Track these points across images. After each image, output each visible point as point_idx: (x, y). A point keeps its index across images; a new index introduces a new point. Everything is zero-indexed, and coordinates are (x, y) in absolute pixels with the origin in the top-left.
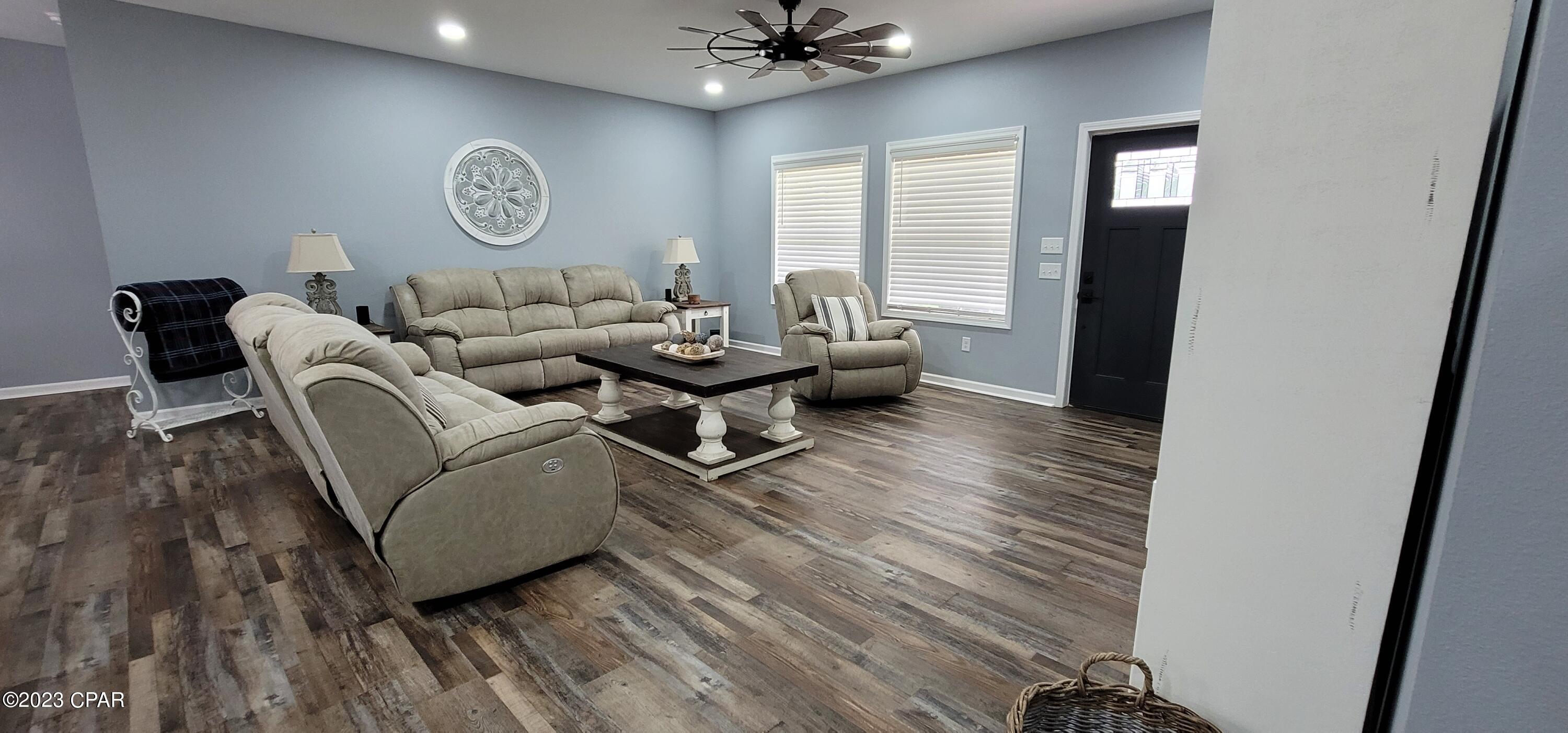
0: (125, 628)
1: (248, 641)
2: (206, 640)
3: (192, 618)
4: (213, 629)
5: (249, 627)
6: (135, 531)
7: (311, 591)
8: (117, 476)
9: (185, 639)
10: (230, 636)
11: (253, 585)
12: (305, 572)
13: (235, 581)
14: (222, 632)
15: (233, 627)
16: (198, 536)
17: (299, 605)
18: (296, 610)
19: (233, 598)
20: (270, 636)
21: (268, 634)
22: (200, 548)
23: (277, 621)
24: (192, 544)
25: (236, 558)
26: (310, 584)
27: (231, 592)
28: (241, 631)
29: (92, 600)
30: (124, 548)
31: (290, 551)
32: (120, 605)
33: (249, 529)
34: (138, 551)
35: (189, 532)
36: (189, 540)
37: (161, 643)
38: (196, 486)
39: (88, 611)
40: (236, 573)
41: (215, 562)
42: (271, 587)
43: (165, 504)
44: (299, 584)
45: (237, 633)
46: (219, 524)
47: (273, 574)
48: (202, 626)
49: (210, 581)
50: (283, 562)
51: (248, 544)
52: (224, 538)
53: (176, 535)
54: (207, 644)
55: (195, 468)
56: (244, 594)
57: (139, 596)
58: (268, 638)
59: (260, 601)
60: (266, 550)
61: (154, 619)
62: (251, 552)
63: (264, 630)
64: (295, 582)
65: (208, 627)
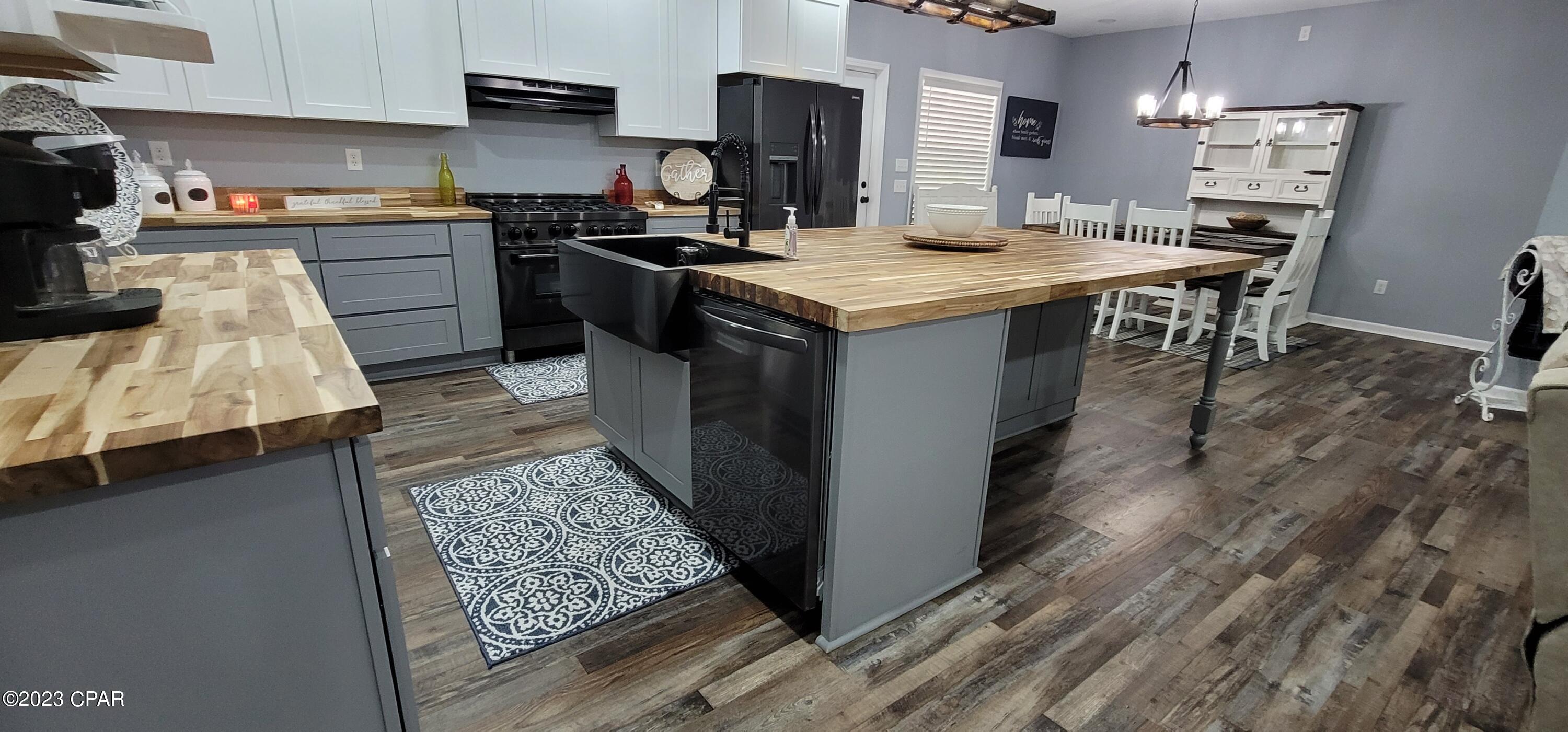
0: (1281, 548)
1: (1343, 631)
2: (1316, 602)
3: (1326, 577)
4: (1331, 598)
5: (1358, 621)
6: (1369, 482)
7: (1454, 639)
8: (1408, 431)
9: (1304, 588)
10: (1336, 615)
11: (1406, 591)
12: (1470, 618)
13: (1393, 577)
14: (1335, 606)
15: (1346, 609)
16: (1412, 518)
17: (1424, 640)
18: (1416, 643)
19: (1376, 588)
20: (1365, 643)
21: (1366, 641)
22: (1402, 527)
23: (1387, 637)
24: (1398, 520)
25: (1419, 557)
26: (1460, 633)
27: (1380, 582)
28: (1349, 619)
29: (1286, 514)
30: (1347, 490)
31: (1480, 587)
32: (1296, 530)
33: (1464, 541)
34: (1356, 498)
35: (1409, 508)
36: (1400, 515)
37: (1286, 579)
38: (1463, 472)
39: (1274, 519)
40: (1404, 570)
41: (1398, 547)
42: (1420, 605)
43: (1418, 475)
44: (1450, 624)
45: (1344, 617)
46: (1443, 517)
47: (1434, 595)
48: (1326, 590)
49: (1374, 560)
50: (1458, 593)
51: (1446, 553)
52: (1431, 533)
53: (1394, 504)
54: (1313, 605)
55: (1481, 457)
56: (1388, 591)
57: (1314, 533)
58: (1362, 643)
59: (1394, 608)
60: (1456, 570)
61: (1304, 556)
62: (1440, 562)
63: (1364, 636)
64: (1448, 619)
65: (1329, 594)
